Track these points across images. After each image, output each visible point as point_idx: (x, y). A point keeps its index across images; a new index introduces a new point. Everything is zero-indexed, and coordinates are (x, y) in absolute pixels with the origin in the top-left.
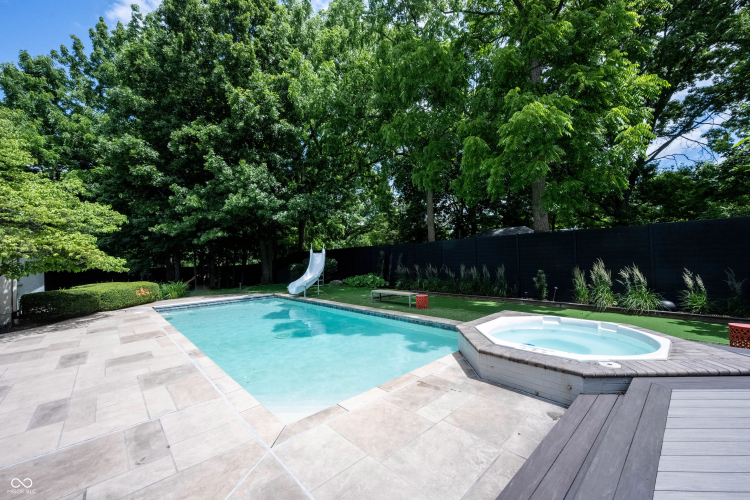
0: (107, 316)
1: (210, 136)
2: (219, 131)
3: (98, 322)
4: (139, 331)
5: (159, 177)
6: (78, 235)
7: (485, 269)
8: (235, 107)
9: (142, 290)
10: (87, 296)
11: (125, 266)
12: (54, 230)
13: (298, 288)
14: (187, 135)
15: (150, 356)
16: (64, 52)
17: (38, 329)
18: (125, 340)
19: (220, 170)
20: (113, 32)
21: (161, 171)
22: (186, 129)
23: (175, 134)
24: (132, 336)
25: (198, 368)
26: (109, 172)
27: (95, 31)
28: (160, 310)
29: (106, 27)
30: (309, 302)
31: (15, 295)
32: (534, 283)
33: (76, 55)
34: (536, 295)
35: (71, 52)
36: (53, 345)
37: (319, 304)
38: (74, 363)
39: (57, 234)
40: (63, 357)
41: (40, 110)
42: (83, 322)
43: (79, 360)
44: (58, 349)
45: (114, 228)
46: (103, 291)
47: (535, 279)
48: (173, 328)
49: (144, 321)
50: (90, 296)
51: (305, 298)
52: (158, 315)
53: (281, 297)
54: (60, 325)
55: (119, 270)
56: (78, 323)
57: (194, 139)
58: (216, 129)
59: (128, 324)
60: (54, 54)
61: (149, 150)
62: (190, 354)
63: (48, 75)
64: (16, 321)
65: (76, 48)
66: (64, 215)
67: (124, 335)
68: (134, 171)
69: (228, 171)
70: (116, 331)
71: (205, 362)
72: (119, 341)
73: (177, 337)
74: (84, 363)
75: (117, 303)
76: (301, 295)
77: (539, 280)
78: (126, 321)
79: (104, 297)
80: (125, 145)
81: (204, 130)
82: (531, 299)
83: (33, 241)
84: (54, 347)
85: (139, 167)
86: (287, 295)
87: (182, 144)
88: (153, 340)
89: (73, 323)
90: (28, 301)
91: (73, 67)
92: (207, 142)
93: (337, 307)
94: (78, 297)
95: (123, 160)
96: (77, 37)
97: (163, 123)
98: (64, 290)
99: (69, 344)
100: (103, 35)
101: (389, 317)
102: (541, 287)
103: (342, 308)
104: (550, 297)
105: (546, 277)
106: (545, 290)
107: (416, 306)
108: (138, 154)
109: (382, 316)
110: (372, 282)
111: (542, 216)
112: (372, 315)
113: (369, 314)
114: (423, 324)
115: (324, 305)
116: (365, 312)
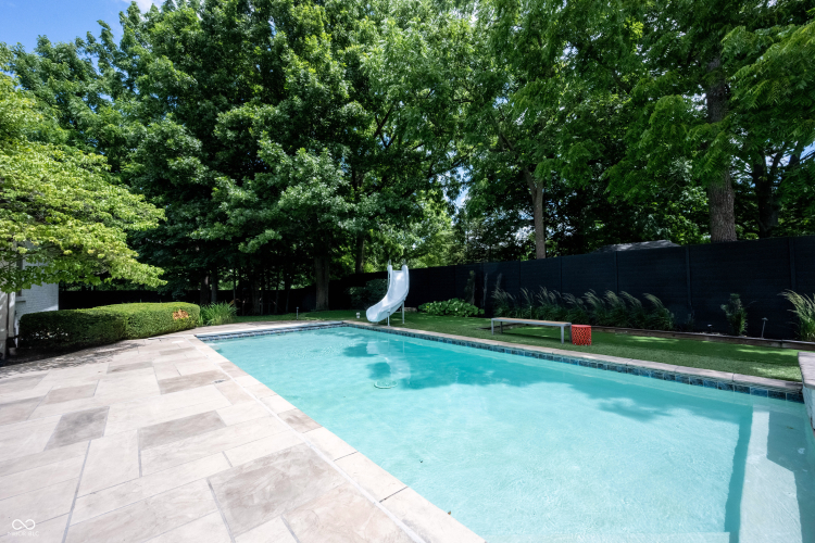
0: (135, 346)
1: (266, 120)
2: (277, 113)
3: (124, 355)
4: (185, 371)
5: (201, 171)
6: (100, 228)
9: (180, 313)
10: (108, 318)
11: (161, 277)
12: (65, 217)
13: (381, 314)
14: (237, 117)
15: (217, 422)
16: (91, 40)
17: (39, 363)
18: (169, 386)
19: (277, 160)
20: (146, 15)
21: (205, 165)
22: (235, 111)
23: (224, 117)
24: (177, 379)
25: (325, 458)
26: (141, 169)
27: (126, 15)
28: (204, 339)
29: (139, 11)
30: (396, 333)
31: (12, 314)
32: (723, 312)
33: (106, 45)
34: (728, 328)
35: (99, 41)
36: (53, 393)
37: (414, 336)
38: (82, 433)
39: (70, 223)
40: (64, 418)
41: (63, 102)
42: (103, 354)
43: (92, 426)
44: (61, 400)
45: (150, 224)
46: (131, 313)
47: (723, 307)
48: (235, 368)
49: (189, 355)
50: (114, 318)
51: (389, 327)
52: (207, 346)
53: (354, 326)
54: (71, 357)
55: (154, 283)
56: (97, 355)
57: (248, 122)
58: (274, 110)
59: (166, 359)
60: (79, 44)
61: (189, 139)
62: (289, 421)
63: (73, 64)
64: (12, 350)
65: (104, 36)
66: (78, 197)
67: (163, 376)
68: (172, 164)
69: (286, 160)
70: (151, 369)
71: (324, 440)
72: (158, 389)
73: (247, 382)
74: (100, 434)
75: (149, 329)
76: (383, 323)
77: (732, 307)
78: (164, 354)
79: (132, 320)
80: (162, 131)
81: (259, 112)
82: (718, 335)
83: (33, 228)
84: (55, 397)
85: (180, 159)
86: (366, 324)
87: (232, 129)
88: (211, 388)
89: (89, 354)
90: (31, 323)
91: (103, 57)
92: (263, 127)
93: (444, 341)
94: (97, 318)
95: (159, 152)
96: (106, 22)
98: (82, 311)
99: (79, 392)
100: (134, 19)
101: (541, 356)
102: (739, 317)
103: (454, 342)
104: (753, 331)
105: (744, 304)
106: (743, 322)
107: (572, 341)
108: (177, 144)
109: (528, 354)
110: (462, 309)
111: (727, 220)
112: (508, 352)
113: (503, 351)
114: (613, 368)
115: (422, 337)
116: (495, 349)
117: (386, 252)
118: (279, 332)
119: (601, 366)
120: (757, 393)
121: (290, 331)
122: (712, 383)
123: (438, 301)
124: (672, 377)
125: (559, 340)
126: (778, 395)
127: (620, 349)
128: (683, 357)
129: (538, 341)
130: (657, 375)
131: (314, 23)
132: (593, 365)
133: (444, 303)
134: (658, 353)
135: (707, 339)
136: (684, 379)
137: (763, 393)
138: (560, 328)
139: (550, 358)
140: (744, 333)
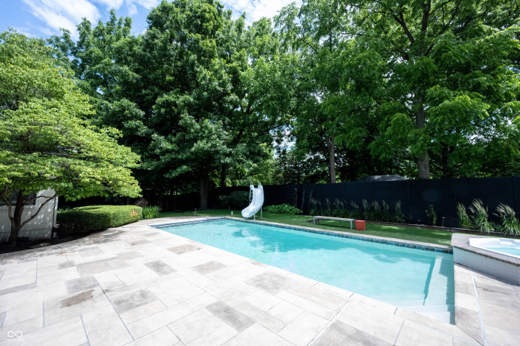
1: (185, 103)
2: (192, 100)
5: (144, 130)
7: (384, 203)
8: (203, 82)
13: (251, 213)
14: (167, 101)
15: (221, 265)
16: (57, 40)
18: (177, 251)
19: (191, 125)
20: (96, 28)
21: (146, 125)
22: (166, 97)
23: (159, 100)
25: (282, 275)
27: (81, 26)
31: (56, 214)
32: (426, 214)
34: (427, 222)
38: (166, 270)
47: (426, 211)
48: (197, 243)
49: (162, 236)
57: (173, 104)
58: (189, 98)
61: (138, 110)
62: (253, 263)
64: (55, 234)
65: (66, 37)
68: (126, 125)
69: (198, 126)
70: (153, 244)
72: (172, 253)
74: (175, 270)
76: (252, 218)
77: (430, 212)
80: (122, 106)
81: (182, 98)
82: (423, 225)
85: (131, 122)
86: (241, 219)
87: (163, 107)
92: (183, 107)
97: (148, 91)
101: (343, 236)
102: (433, 216)
103: (295, 229)
104: (439, 224)
105: (435, 210)
106: (434, 219)
107: (356, 228)
108: (130, 113)
109: (336, 235)
110: (290, 210)
111: (425, 168)
112: (325, 234)
113: (323, 233)
114: (377, 241)
115: (276, 226)
116: (318, 233)
117: (237, 173)
118: (193, 223)
119: (371, 241)
120: (438, 251)
121: (198, 222)
122: (420, 248)
123: (275, 205)
124: (403, 245)
125: (349, 228)
126: (445, 251)
127: (379, 233)
128: (407, 236)
129: (337, 228)
130: (397, 244)
131: (211, 49)
132: (368, 240)
133: (280, 206)
134: (397, 234)
135: (418, 227)
136: (408, 246)
137: (440, 251)
138: (349, 222)
139: (347, 237)
140: (435, 225)
